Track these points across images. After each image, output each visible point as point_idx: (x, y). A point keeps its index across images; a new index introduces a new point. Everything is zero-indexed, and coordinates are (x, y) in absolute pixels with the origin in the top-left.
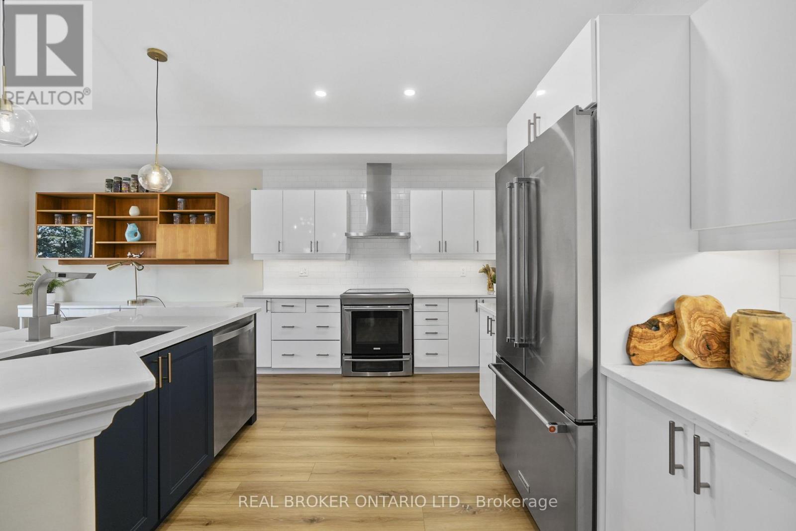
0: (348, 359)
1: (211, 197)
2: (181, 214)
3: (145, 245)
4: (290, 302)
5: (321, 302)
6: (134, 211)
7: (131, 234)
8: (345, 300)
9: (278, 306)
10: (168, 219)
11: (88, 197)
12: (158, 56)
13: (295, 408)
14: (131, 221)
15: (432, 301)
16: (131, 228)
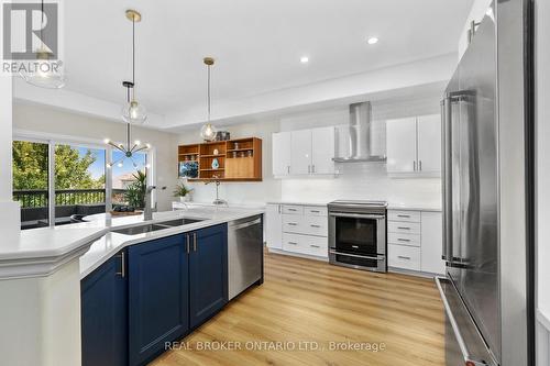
0: (333, 252)
1: (251, 140)
2: (237, 152)
3: (221, 171)
4: (293, 207)
5: (314, 208)
6: (216, 152)
7: (215, 165)
8: (331, 208)
9: (286, 209)
10: (230, 155)
11: (196, 146)
12: (209, 62)
13: (289, 280)
14: (215, 157)
15: (405, 213)
16: (215, 161)
